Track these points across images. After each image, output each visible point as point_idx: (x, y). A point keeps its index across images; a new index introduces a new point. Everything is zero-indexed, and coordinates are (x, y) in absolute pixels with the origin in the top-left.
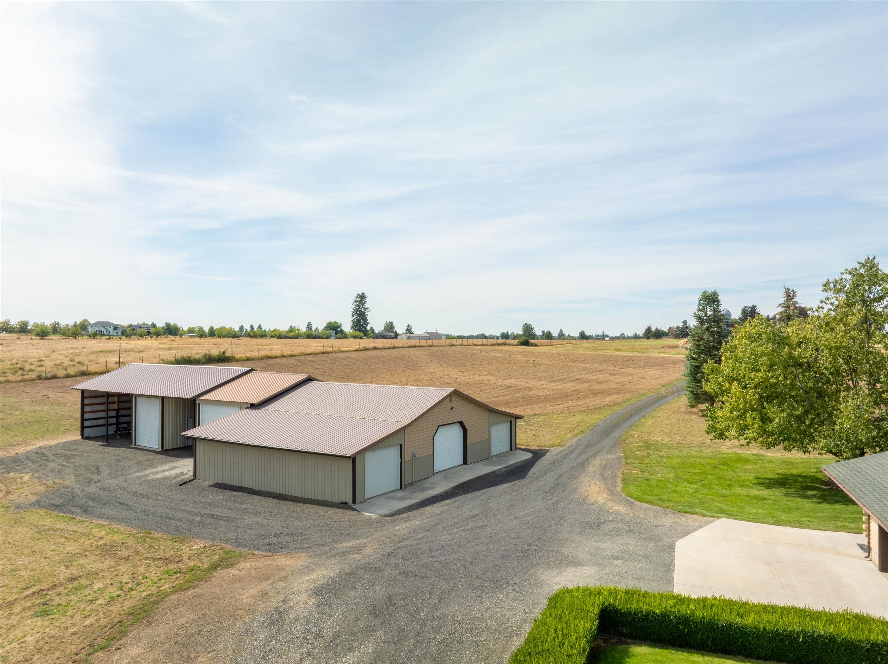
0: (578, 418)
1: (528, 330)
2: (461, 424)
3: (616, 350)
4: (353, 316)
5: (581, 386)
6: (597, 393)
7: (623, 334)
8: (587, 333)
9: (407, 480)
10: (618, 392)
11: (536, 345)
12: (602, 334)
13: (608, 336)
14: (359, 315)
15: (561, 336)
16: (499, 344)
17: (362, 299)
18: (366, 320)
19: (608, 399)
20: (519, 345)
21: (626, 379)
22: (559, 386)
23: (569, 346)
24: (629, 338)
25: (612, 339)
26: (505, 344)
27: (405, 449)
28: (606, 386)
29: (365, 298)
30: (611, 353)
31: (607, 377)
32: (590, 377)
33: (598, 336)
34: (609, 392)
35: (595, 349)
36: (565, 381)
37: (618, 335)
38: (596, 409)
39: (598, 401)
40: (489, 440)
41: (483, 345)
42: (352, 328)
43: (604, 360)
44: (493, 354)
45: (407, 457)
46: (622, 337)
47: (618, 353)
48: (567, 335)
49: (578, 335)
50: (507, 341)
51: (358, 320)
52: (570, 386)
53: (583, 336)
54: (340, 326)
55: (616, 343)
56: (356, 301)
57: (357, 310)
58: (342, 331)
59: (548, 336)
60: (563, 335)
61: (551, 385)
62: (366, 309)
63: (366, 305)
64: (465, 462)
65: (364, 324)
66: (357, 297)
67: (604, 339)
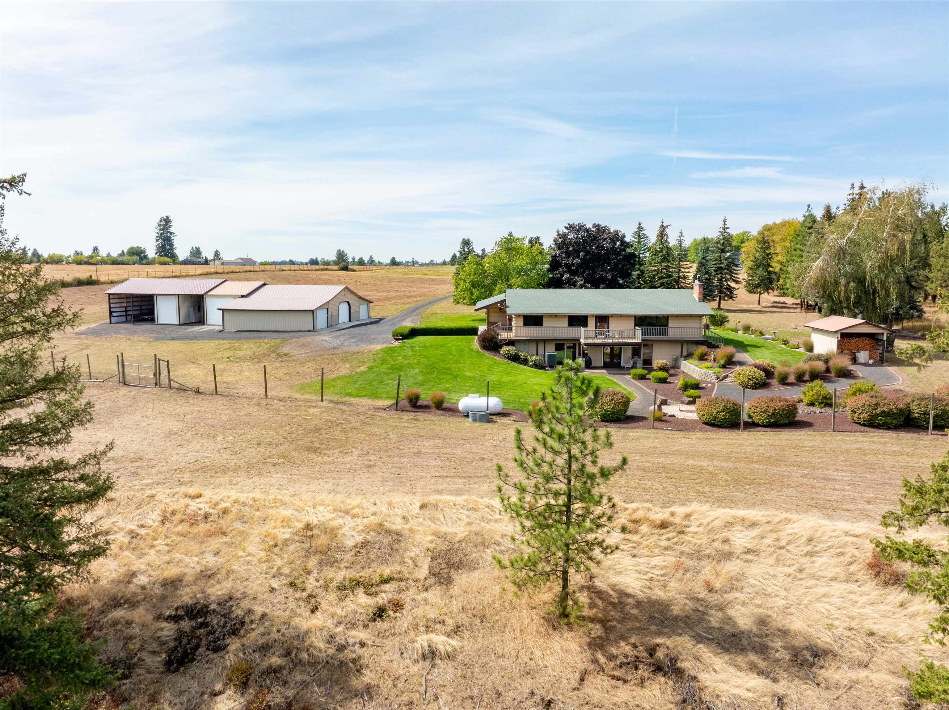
0: (399, 306)
1: (341, 256)
2: (348, 302)
3: (424, 274)
4: (157, 240)
5: (398, 294)
6: (409, 297)
7: (432, 261)
8: (398, 260)
9: (330, 324)
10: (421, 296)
11: (354, 271)
12: (411, 260)
13: (417, 263)
14: (164, 240)
15: (372, 262)
16: (322, 270)
17: (166, 223)
18: (172, 245)
19: (415, 299)
20: (339, 270)
21: (427, 290)
22: (385, 294)
23: (383, 271)
24: (437, 264)
25: (422, 265)
26: (327, 269)
27: (329, 310)
28: (414, 294)
29: (170, 222)
30: (419, 276)
31: (415, 289)
32: (403, 289)
33: (408, 262)
34: (416, 296)
35: (405, 273)
36: (388, 291)
37: (428, 262)
38: (408, 303)
39: (409, 300)
40: (359, 312)
41: (308, 270)
42: (156, 253)
43: (414, 281)
44: (324, 277)
45: (330, 314)
46: (432, 264)
47: (424, 277)
48: (377, 261)
49: (389, 262)
50: (329, 267)
51: (164, 246)
52: (392, 294)
53: (394, 263)
54: (143, 252)
55: (424, 269)
56: (160, 225)
57: (161, 234)
58: (146, 257)
59: (361, 262)
60: (373, 261)
61: (379, 294)
62: (171, 234)
63: (172, 230)
64: (350, 320)
65: (170, 249)
66: (161, 221)
67: (414, 265)
